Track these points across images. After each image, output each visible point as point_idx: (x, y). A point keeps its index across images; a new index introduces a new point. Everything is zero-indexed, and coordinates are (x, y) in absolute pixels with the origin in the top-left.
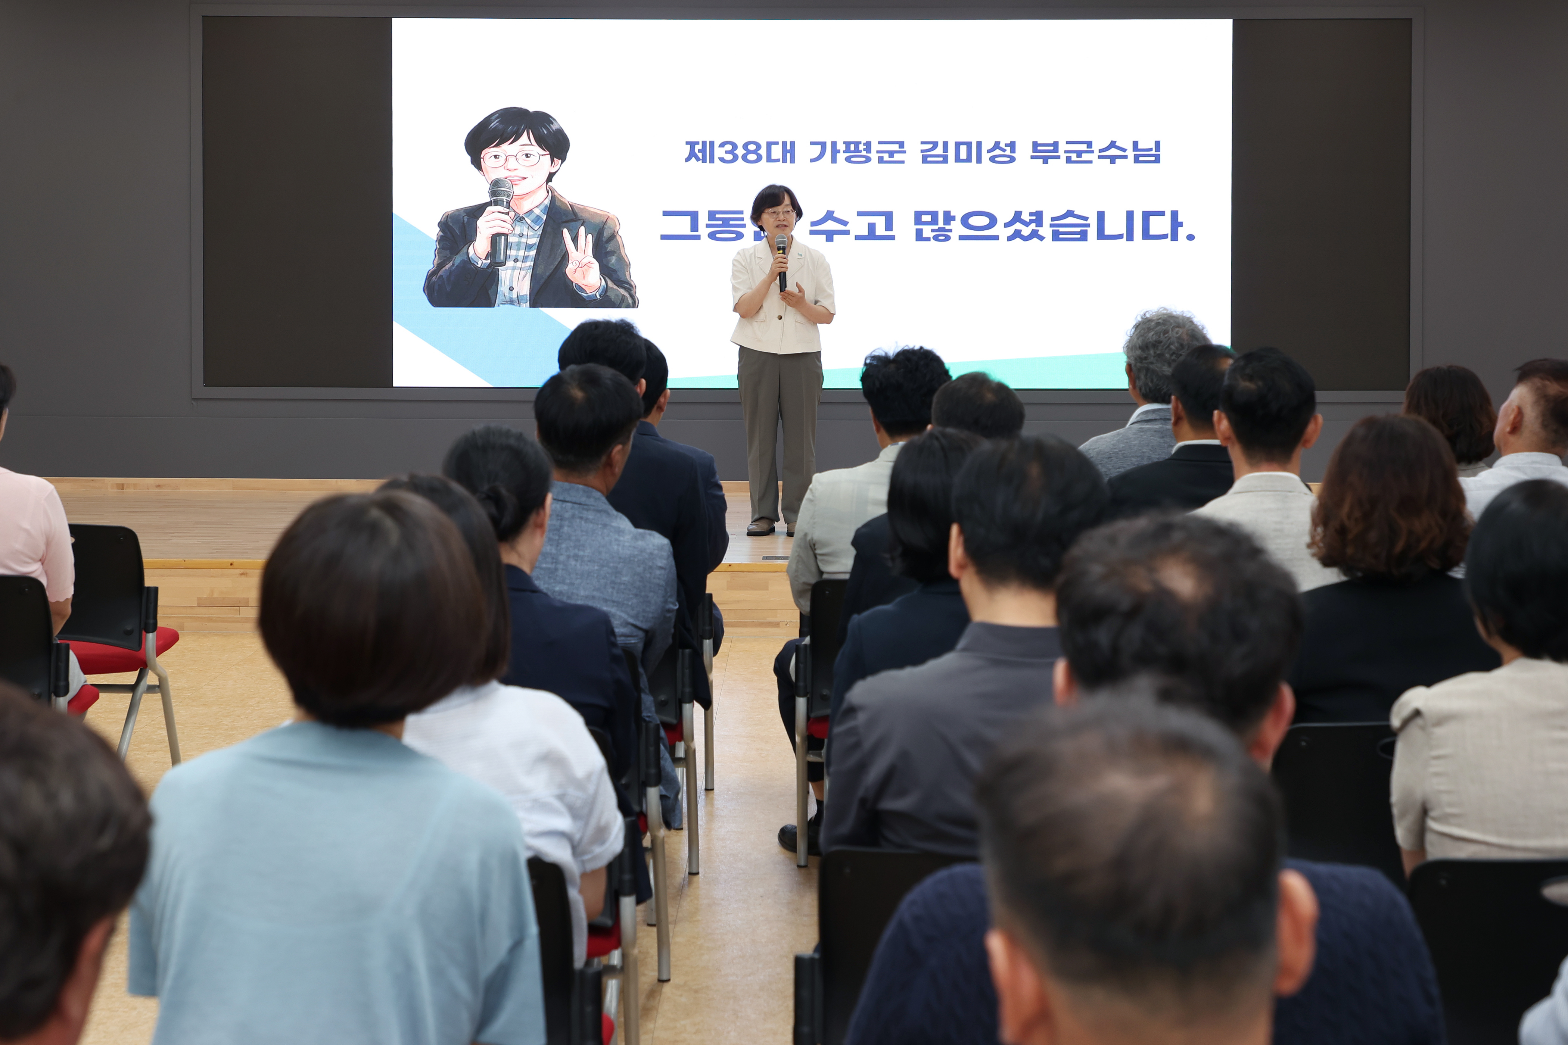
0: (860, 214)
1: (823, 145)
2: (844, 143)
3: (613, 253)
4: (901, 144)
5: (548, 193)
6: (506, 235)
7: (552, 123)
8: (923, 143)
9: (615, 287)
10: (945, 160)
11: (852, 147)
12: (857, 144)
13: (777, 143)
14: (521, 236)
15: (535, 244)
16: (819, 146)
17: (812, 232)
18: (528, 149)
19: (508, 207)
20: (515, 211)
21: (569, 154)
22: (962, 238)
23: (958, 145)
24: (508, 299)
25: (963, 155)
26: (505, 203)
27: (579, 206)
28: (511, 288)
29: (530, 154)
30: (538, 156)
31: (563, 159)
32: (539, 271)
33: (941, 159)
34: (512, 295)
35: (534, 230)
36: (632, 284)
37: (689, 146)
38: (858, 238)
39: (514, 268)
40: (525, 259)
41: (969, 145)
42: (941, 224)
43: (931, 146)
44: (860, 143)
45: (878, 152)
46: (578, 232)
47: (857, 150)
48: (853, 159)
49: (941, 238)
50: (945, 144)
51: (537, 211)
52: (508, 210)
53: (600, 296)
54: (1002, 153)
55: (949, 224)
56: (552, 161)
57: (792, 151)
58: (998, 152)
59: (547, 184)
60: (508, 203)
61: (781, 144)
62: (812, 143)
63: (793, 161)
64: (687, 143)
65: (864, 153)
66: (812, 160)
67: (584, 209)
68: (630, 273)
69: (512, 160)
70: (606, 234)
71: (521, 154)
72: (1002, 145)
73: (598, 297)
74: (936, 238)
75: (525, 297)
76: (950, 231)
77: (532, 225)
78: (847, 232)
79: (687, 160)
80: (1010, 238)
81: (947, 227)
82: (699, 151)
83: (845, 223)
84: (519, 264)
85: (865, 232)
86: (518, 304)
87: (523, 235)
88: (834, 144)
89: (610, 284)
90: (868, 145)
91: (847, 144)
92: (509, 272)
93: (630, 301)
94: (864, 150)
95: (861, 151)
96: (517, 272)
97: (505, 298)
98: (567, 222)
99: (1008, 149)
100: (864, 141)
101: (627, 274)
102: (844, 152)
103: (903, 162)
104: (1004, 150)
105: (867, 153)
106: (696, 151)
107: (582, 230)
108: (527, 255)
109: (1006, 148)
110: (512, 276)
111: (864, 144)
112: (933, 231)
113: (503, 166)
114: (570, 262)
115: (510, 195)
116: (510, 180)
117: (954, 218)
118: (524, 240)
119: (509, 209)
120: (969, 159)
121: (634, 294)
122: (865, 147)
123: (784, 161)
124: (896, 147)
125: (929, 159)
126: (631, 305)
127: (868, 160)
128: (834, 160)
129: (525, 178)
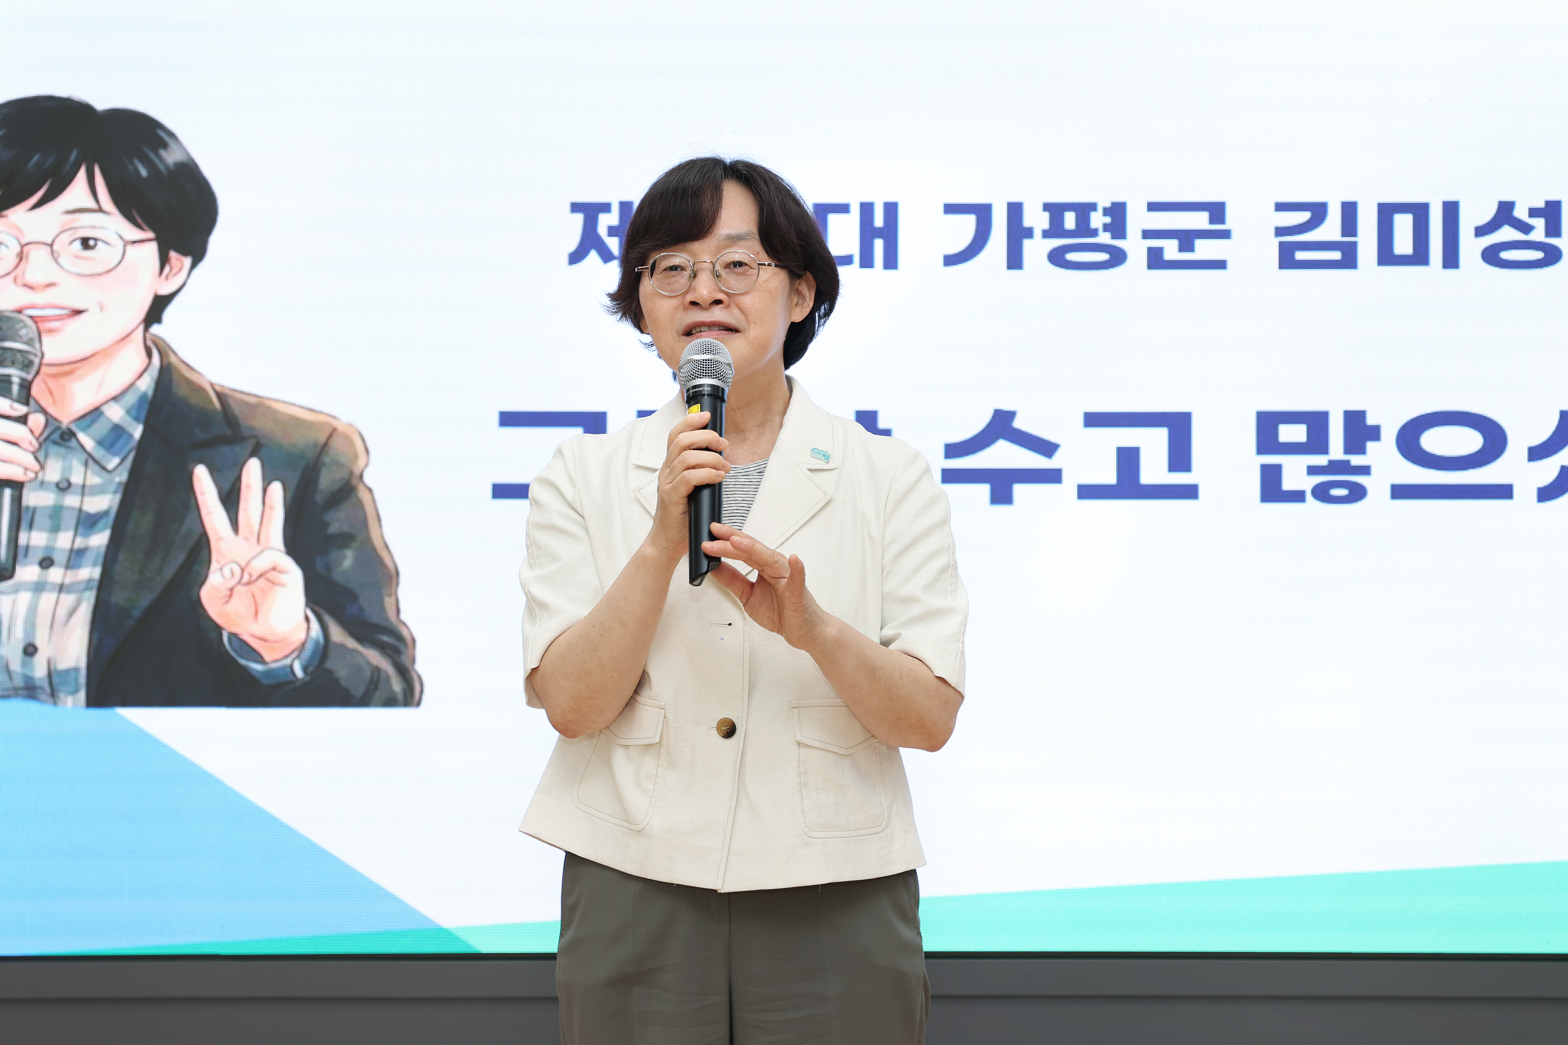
0: (1093, 420)
1: (983, 213)
2: (1047, 207)
3: (345, 539)
4: (1217, 211)
5: (149, 354)
6: (17, 486)
7: (165, 146)
8: (1281, 207)
9: (351, 643)
10: (1349, 260)
11: (1070, 220)
12: (1084, 210)
13: (843, 208)
14: (63, 487)
15: (106, 513)
16: (970, 221)
17: (950, 476)
18: (88, 224)
19: (26, 397)
20: (44, 412)
21: (216, 241)
22: (1400, 492)
23: (1386, 212)
24: (19, 682)
25: (1403, 244)
26: (15, 389)
27: (243, 397)
28: (31, 649)
29: (96, 240)
30: (120, 244)
31: (197, 254)
32: (118, 597)
33: (1336, 255)
34: (32, 669)
35: (103, 468)
36: (405, 632)
37: (579, 218)
38: (1087, 492)
39: (39, 587)
40: (76, 557)
41: (1420, 212)
42: (1336, 449)
43: (1304, 216)
44: (1093, 207)
45: (1147, 234)
46: (239, 479)
47: (1084, 228)
48: (1072, 257)
49: (1336, 492)
50: (1349, 211)
51: (115, 413)
52: (21, 409)
53: (305, 669)
54: (1518, 236)
55: (1362, 451)
56: (164, 260)
57: (890, 233)
58: (1507, 234)
59: (146, 328)
60: (26, 386)
61: (855, 210)
62: (951, 209)
63: (891, 262)
64: (576, 207)
65: (1104, 238)
66: (951, 260)
67: (260, 406)
68: (397, 601)
69: (38, 257)
70: (327, 481)
71: (66, 237)
72: (1521, 213)
73: (299, 673)
74: (1322, 493)
75: (72, 675)
76: (1365, 470)
77: (99, 453)
78: (1053, 476)
79: (576, 257)
80: (1546, 494)
81: (1356, 460)
82: (612, 231)
83: (1047, 448)
84: (56, 574)
85: (1110, 477)
86: (50, 699)
87: (70, 484)
88: (1015, 210)
89: (338, 634)
90: (1117, 212)
91: (1055, 210)
92: (25, 598)
93: (397, 686)
94: (1106, 228)
95: (1094, 233)
96: (48, 599)
97: (10, 677)
98: (207, 444)
99: (1539, 224)
100: (1104, 202)
101: (389, 602)
102: (1046, 234)
103: (1221, 265)
104: (1527, 229)
105: (1113, 237)
106: (602, 231)
107: (253, 470)
108: (83, 546)
109: (1533, 221)
110: (33, 610)
111: (1106, 212)
112: (1312, 470)
113: (12, 276)
114: (214, 566)
115: (31, 363)
116: (31, 317)
117: (1374, 433)
118: (71, 500)
119: (27, 403)
120: (1420, 257)
121: (408, 664)
122: (1108, 220)
123: (867, 261)
124: (1200, 221)
125: (1300, 255)
126: (400, 697)
127: (1117, 257)
128: (1015, 261)
129: (78, 312)
